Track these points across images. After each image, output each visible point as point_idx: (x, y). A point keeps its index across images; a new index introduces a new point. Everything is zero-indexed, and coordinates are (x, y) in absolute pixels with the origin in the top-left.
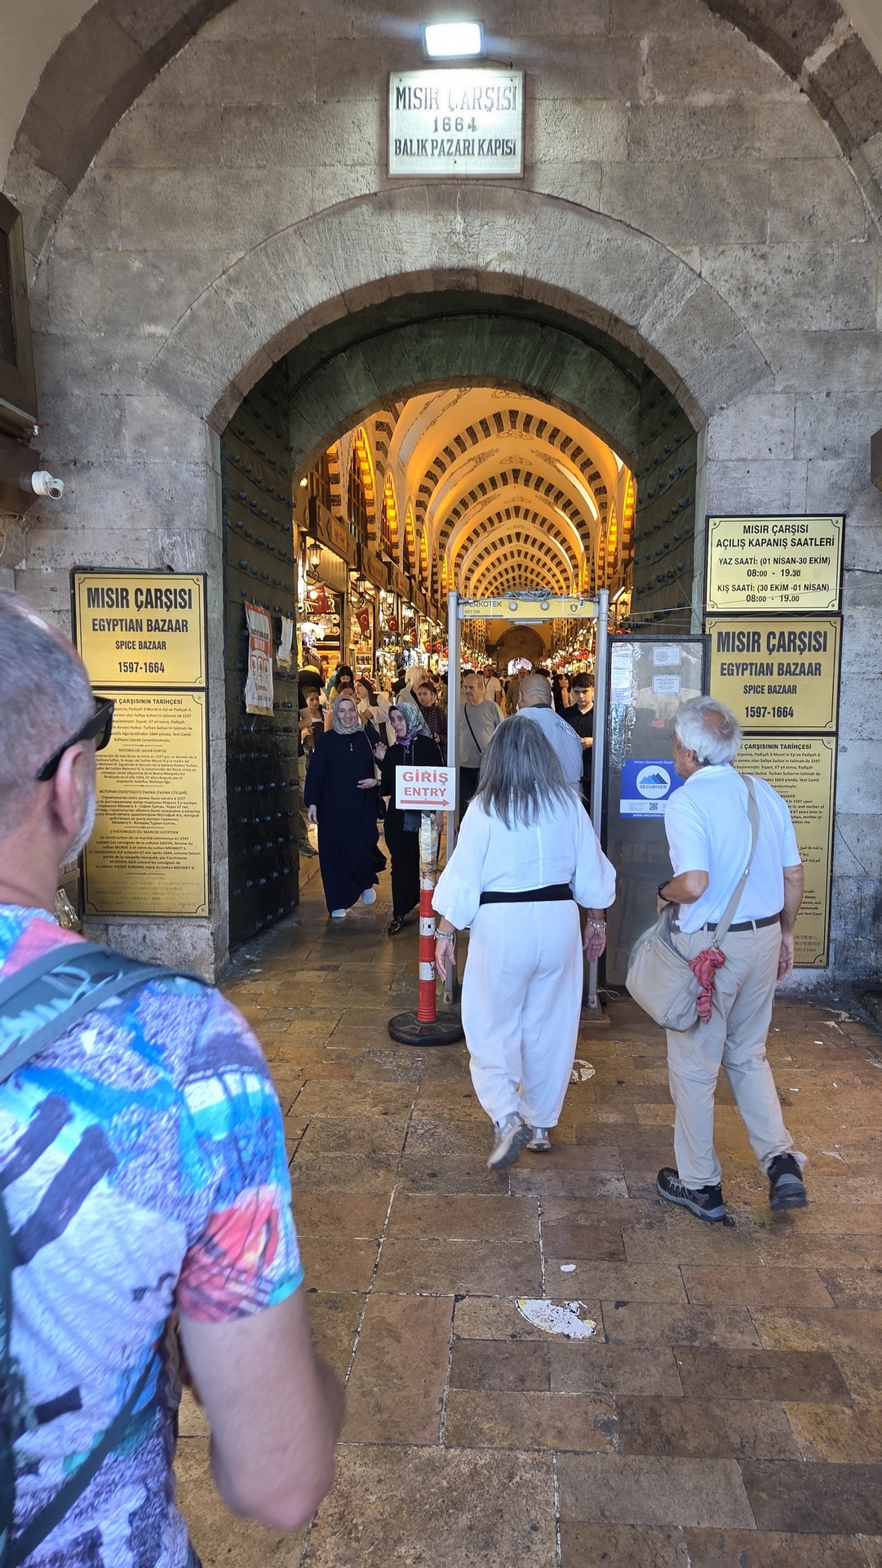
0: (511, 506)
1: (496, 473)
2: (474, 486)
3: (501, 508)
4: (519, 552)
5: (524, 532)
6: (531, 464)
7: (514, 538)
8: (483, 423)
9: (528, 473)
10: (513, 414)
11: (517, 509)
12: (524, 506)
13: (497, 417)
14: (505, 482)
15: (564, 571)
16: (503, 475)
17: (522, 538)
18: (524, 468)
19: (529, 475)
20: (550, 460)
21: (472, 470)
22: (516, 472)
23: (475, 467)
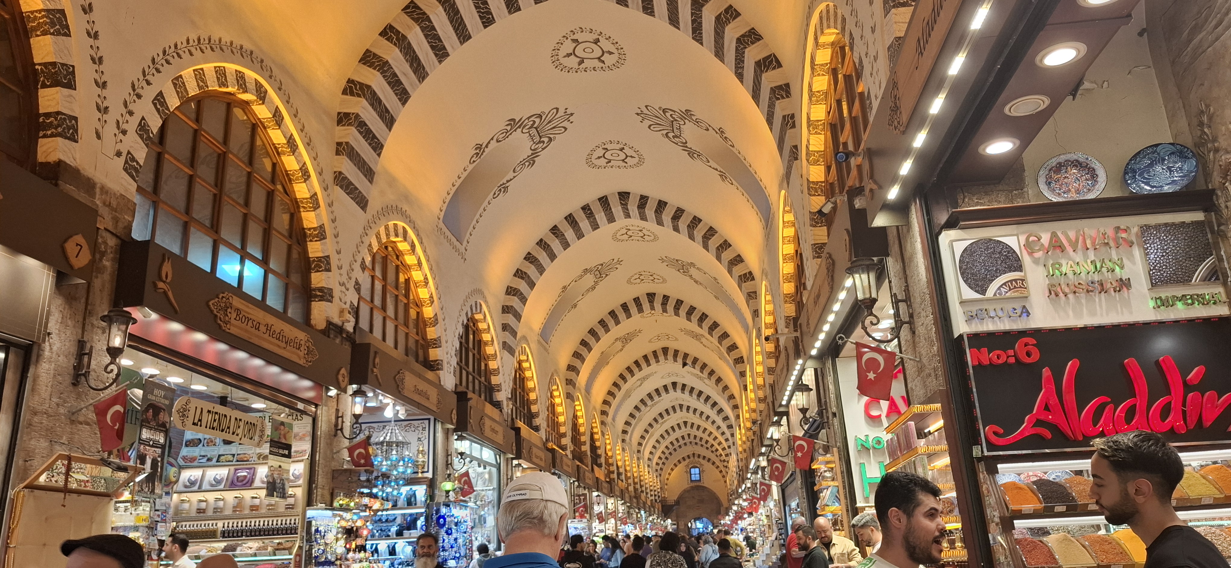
0: (658, 346)
1: (628, 297)
2: (603, 313)
3: (648, 349)
4: (681, 406)
5: (680, 381)
6: (664, 281)
7: (670, 388)
8: (586, 209)
9: (664, 296)
10: (624, 196)
11: (665, 350)
12: (673, 345)
13: (604, 201)
14: (640, 310)
15: (726, 418)
16: (637, 300)
17: (679, 387)
18: (660, 290)
19: (666, 298)
20: (684, 267)
21: (593, 288)
22: (651, 296)
23: (596, 283)
